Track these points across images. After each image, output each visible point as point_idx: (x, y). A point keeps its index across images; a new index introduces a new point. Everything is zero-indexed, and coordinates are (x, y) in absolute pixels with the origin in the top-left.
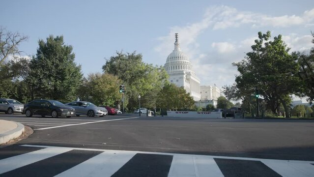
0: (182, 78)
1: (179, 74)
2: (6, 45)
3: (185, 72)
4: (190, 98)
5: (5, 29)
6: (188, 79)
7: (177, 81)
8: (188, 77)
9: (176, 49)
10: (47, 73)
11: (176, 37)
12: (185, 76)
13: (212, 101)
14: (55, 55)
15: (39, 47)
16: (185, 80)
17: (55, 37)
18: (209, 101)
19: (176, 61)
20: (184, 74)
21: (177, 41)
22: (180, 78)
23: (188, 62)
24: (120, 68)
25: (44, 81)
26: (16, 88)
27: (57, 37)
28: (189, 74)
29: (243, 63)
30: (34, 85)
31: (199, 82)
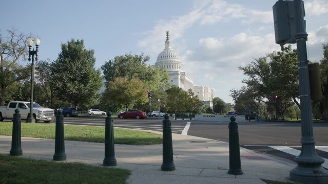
0: (177, 78)
1: (174, 74)
2: (18, 47)
3: (179, 73)
4: (198, 100)
5: (17, 30)
6: (182, 80)
7: (172, 81)
8: (182, 78)
9: (167, 48)
10: (72, 77)
11: (167, 36)
12: (179, 76)
13: (208, 102)
14: (79, 59)
15: (62, 51)
16: (179, 80)
17: (76, 41)
18: (205, 102)
19: (167, 60)
20: (178, 74)
21: (167, 39)
22: (175, 78)
23: (180, 61)
24: (128, 71)
25: (69, 85)
26: (21, 90)
27: (78, 41)
28: (183, 74)
29: (249, 68)
30: (58, 89)
31: (193, 83)
